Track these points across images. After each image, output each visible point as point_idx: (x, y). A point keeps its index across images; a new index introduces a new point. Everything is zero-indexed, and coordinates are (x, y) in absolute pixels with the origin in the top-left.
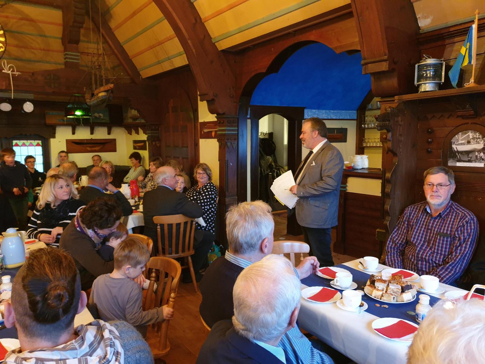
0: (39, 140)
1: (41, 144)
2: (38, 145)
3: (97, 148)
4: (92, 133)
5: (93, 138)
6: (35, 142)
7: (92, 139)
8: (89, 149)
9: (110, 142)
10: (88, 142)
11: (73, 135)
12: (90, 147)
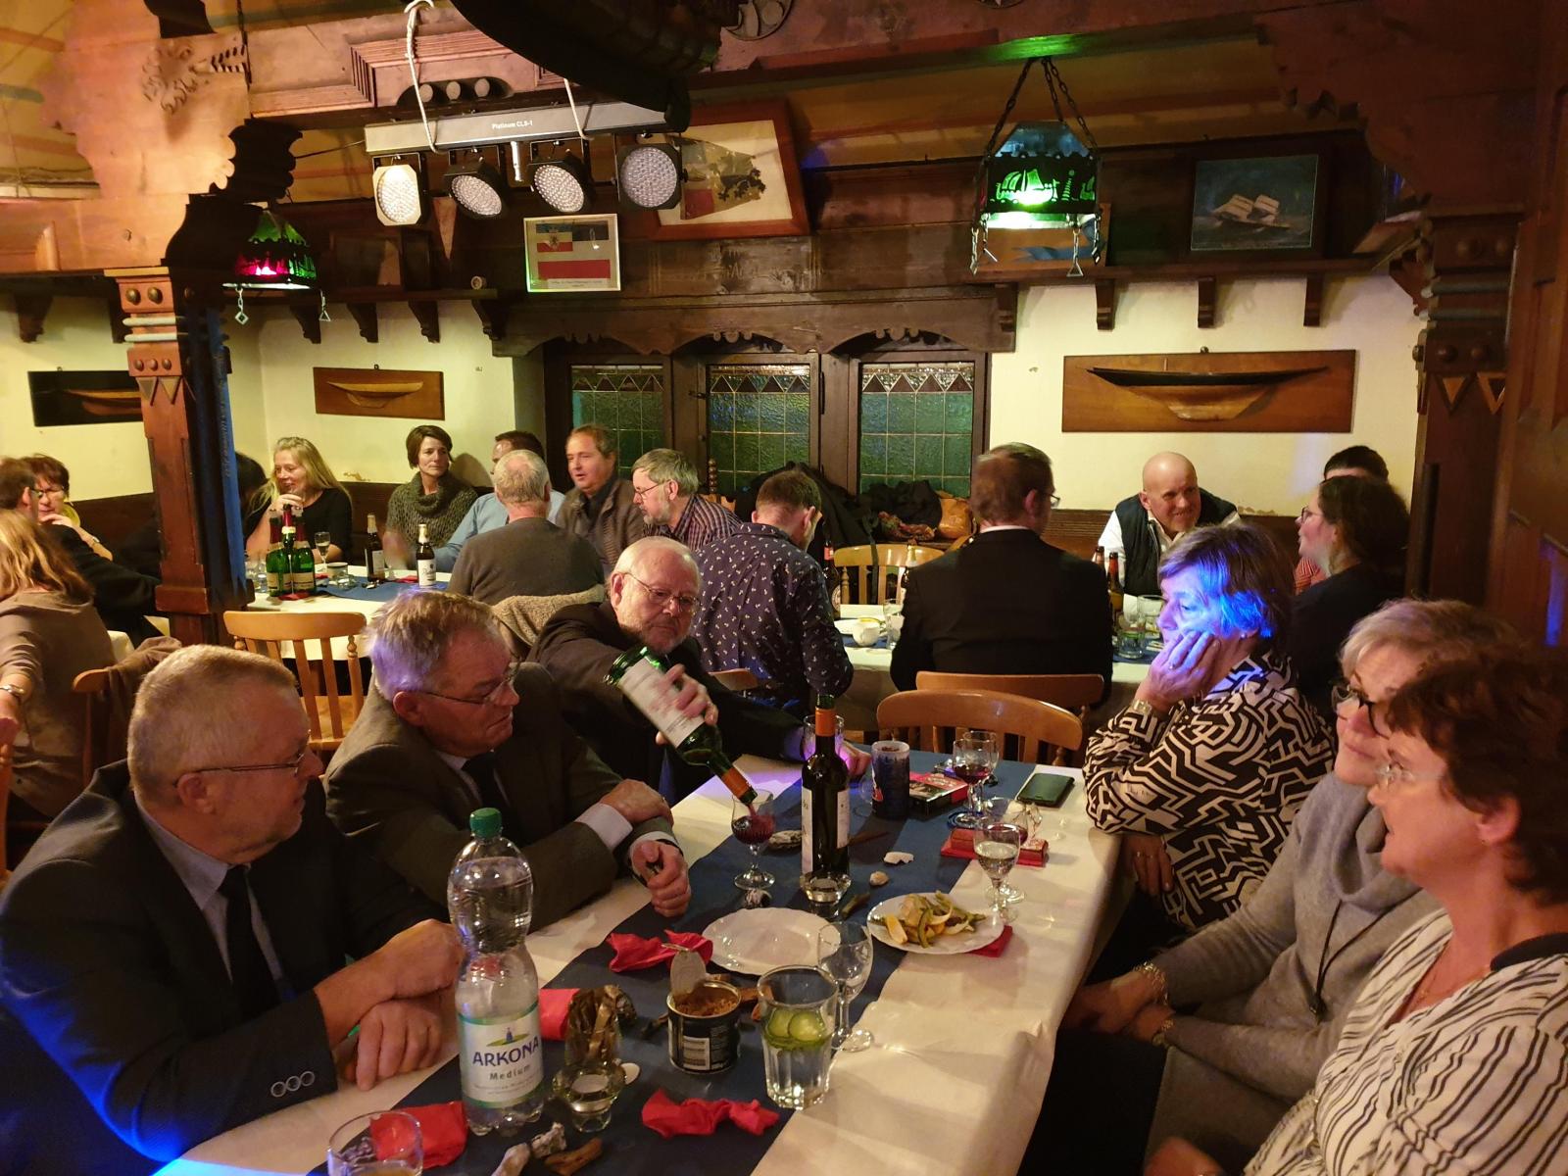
3: (1227, 408)
4: (1208, 318)
5: (1213, 349)
7: (1205, 352)
8: (1184, 412)
9: (1324, 369)
10: (1181, 370)
11: (1106, 334)
12: (1190, 400)
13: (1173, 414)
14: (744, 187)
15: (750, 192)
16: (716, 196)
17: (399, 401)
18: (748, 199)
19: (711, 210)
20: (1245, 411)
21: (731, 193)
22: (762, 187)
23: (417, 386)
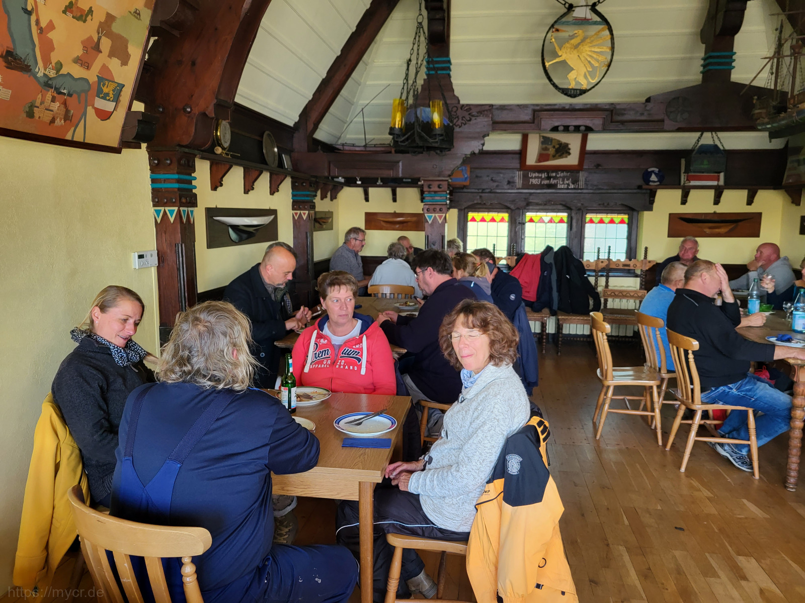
0: (625, 214)
1: (626, 220)
2: (622, 222)
3: (723, 230)
4: (717, 202)
5: (718, 212)
6: (617, 218)
7: (715, 213)
8: (708, 231)
9: (750, 219)
10: (708, 218)
11: (683, 206)
12: (710, 228)
13: (705, 232)
14: (563, 153)
15: (564, 156)
16: (551, 156)
17: (405, 224)
18: (563, 158)
19: (547, 160)
20: (728, 231)
21: (557, 155)
22: (569, 154)
23: (414, 219)
